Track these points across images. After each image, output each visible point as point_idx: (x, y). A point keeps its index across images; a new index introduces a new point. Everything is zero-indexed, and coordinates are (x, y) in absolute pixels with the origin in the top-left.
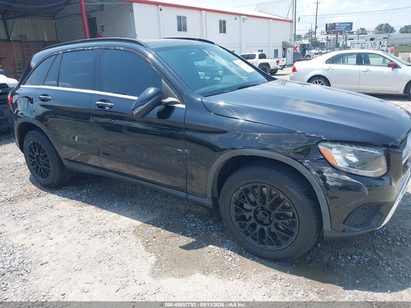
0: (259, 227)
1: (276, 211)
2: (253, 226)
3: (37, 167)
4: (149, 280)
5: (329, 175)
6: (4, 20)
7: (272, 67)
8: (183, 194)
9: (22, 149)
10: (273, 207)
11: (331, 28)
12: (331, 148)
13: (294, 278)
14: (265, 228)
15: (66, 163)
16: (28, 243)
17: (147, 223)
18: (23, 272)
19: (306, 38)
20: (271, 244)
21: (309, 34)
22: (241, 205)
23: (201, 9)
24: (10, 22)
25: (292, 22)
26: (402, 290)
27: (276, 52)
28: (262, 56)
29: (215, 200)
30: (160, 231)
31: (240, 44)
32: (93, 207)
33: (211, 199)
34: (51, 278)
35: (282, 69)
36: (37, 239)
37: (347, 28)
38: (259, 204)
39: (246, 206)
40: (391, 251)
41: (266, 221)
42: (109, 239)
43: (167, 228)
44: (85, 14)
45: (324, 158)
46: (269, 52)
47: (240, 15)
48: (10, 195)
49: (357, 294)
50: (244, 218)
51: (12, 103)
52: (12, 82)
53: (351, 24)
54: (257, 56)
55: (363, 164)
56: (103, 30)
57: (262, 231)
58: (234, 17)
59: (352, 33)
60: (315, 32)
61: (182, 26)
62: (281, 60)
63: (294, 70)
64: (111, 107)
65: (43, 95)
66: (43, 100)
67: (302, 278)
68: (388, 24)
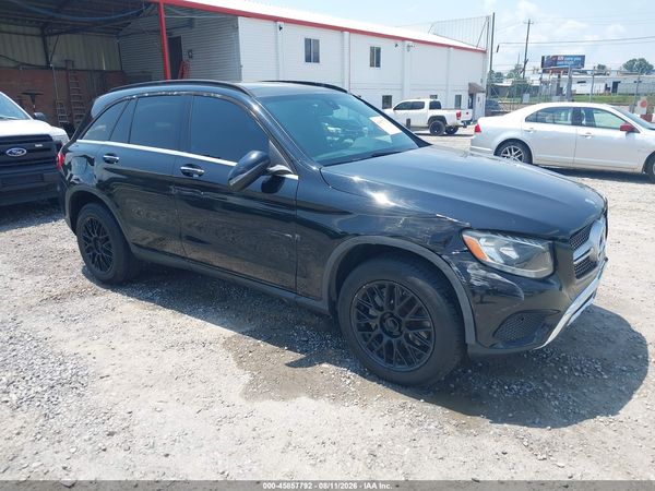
0: (386, 339)
1: (407, 319)
2: (380, 338)
3: (94, 255)
4: (240, 401)
5: (474, 272)
6: (43, 36)
7: (449, 123)
8: (292, 296)
9: (74, 229)
10: (404, 313)
11: (550, 64)
12: (479, 238)
13: (430, 407)
14: (393, 340)
15: (134, 250)
16: (82, 351)
17: (243, 333)
18: (78, 385)
19: (510, 77)
20: (401, 363)
21: (514, 71)
22: (366, 311)
23: (342, 30)
24: (52, 40)
25: (485, 52)
26: (566, 426)
27: (458, 98)
28: (435, 106)
29: (333, 304)
30: (259, 345)
31: (402, 85)
32: (169, 311)
33: (327, 303)
34: (114, 394)
35: (465, 127)
36: (95, 348)
37: (576, 63)
38: (386, 310)
39: (372, 312)
40: (564, 381)
41: (395, 332)
42: (189, 352)
43: (269, 340)
44: (165, 31)
45: (469, 250)
46: (447, 99)
47: (403, 39)
48: (55, 292)
49: (506, 429)
50: (368, 327)
51: (63, 165)
52: (58, 133)
53: (583, 57)
54: (427, 105)
55: (524, 261)
56: (191, 57)
57: (390, 345)
58: (393, 42)
59: (585, 72)
60: (524, 70)
61: (312, 55)
62: (463, 113)
63: (477, 129)
64: (200, 175)
65: (108, 155)
66: (108, 161)
67: (439, 408)
68: (643, 60)
